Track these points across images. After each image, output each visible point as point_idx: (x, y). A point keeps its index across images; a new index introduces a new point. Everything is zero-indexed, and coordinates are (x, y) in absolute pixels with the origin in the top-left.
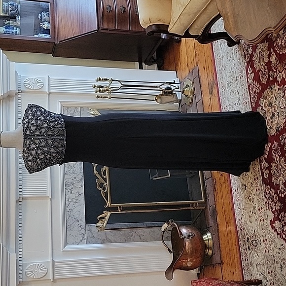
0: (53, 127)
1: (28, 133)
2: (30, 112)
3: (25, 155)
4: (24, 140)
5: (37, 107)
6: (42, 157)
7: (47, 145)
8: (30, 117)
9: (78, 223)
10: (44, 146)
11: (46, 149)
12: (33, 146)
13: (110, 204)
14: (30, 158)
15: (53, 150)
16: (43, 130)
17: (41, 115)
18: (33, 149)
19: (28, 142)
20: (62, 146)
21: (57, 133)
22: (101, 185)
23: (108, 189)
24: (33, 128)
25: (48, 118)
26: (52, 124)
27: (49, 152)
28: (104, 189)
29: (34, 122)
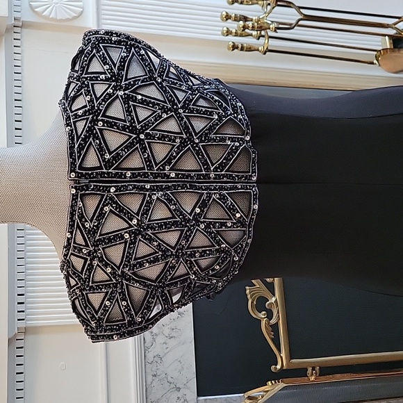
0: (204, 135)
1: (92, 160)
2: (96, 66)
3: (78, 263)
4: (74, 198)
5: (129, 42)
6: (152, 272)
7: (180, 221)
8: (100, 89)
9: (176, 395)
10: (165, 225)
11: (171, 238)
12: (113, 224)
13: (288, 362)
14: (100, 275)
15: (200, 240)
16: (161, 151)
17: (149, 80)
18: (115, 238)
19: (92, 204)
20: (241, 222)
21: (222, 166)
22: (261, 304)
23: (279, 317)
24: (115, 140)
25: (181, 96)
26: (199, 125)
27: (183, 252)
28: (270, 316)
29: (117, 110)
